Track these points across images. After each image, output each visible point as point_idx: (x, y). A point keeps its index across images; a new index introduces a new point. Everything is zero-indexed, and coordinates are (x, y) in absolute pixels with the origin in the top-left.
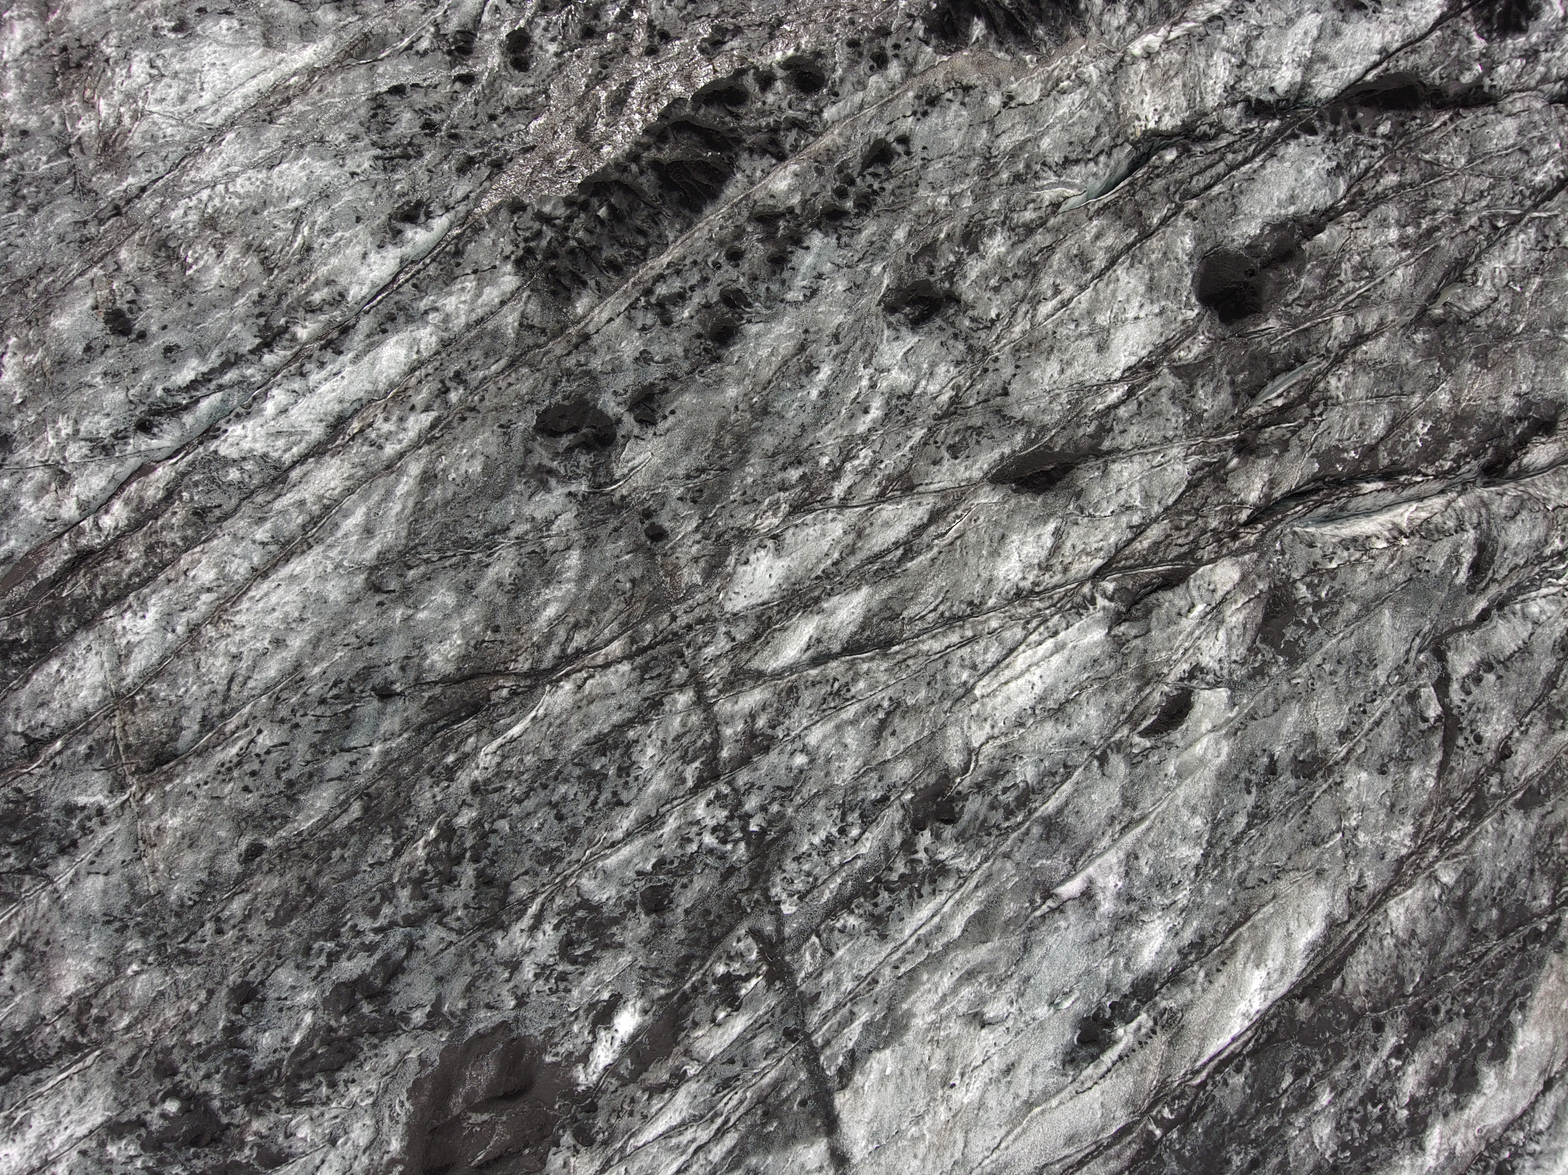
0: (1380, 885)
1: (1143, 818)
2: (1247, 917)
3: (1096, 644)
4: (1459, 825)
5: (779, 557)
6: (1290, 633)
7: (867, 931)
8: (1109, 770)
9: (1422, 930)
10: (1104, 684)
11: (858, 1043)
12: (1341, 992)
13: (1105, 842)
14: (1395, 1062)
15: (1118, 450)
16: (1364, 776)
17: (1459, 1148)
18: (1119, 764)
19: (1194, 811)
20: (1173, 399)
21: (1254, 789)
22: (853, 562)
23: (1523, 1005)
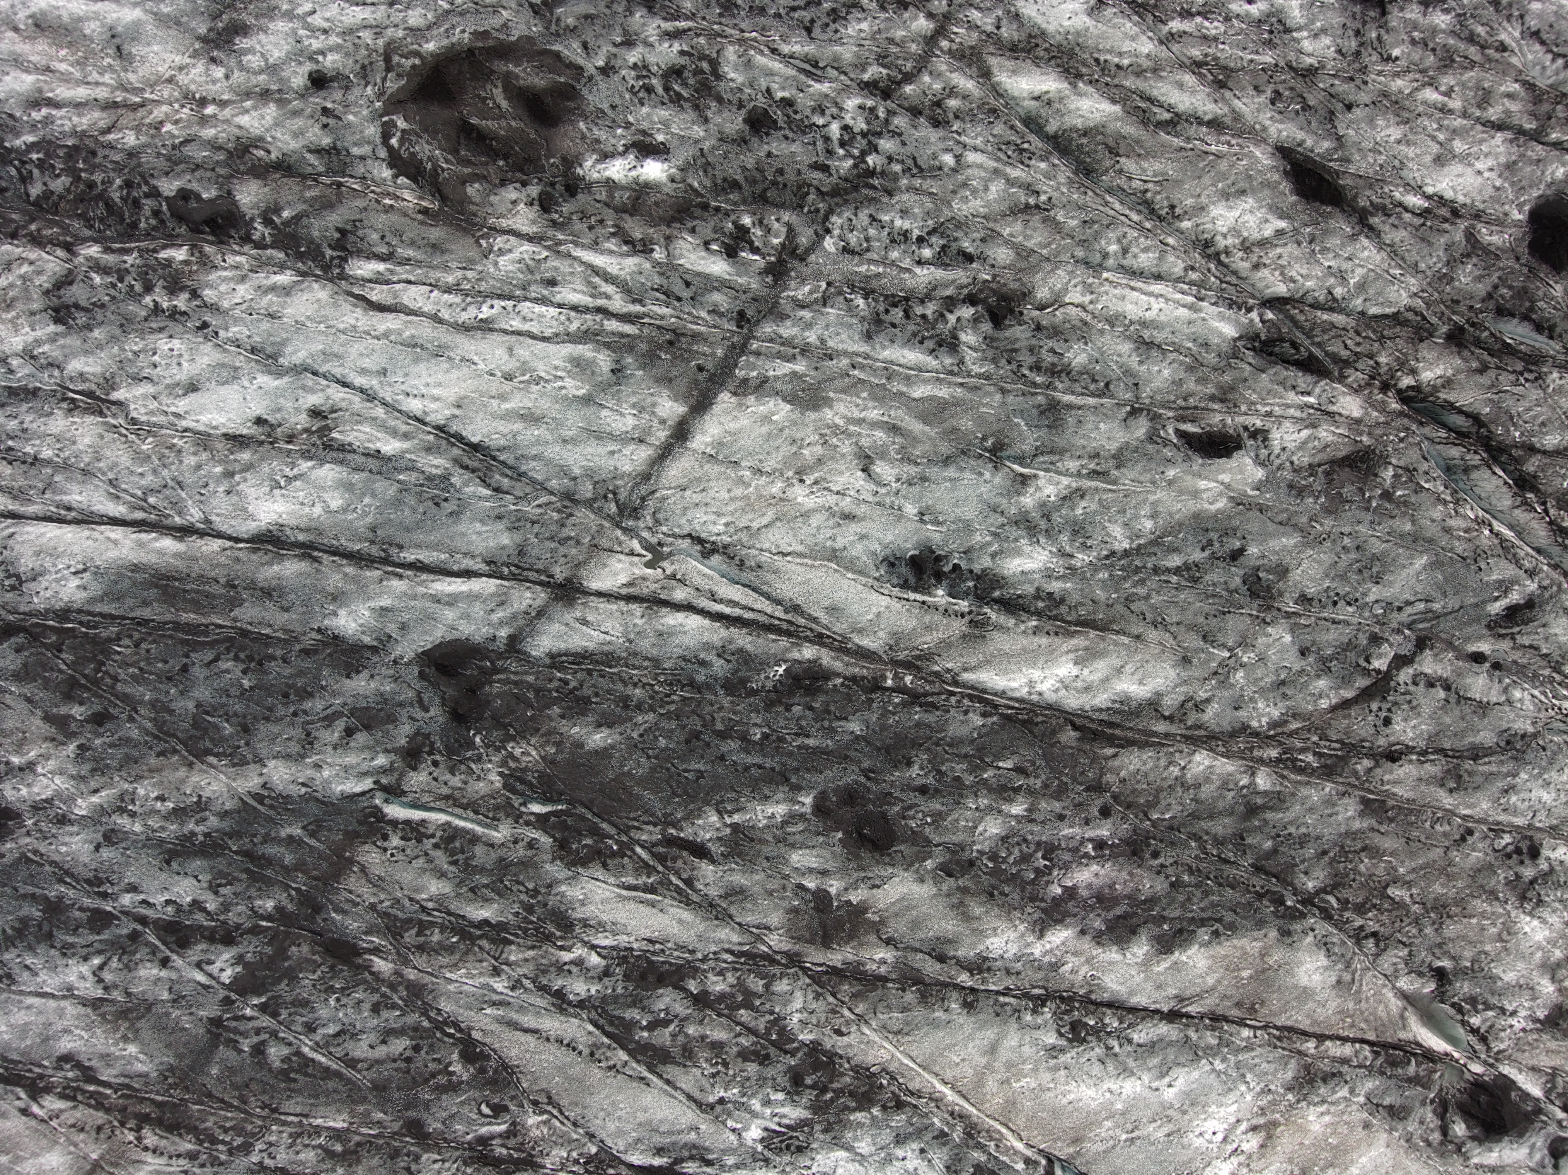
0: (1213, 725)
1: (1117, 482)
2: (1104, 628)
3: (1219, 334)
4: (1310, 758)
6: (1348, 491)
7: (864, 318)
8: (1131, 422)
9: (1206, 791)
10: (1195, 365)
11: (776, 378)
12: (1107, 759)
13: (1073, 465)
14: (1089, 849)
15: (1378, 234)
16: (1288, 638)
17: (1066, 968)
18: (1141, 428)
19: (1154, 516)
20: (1448, 247)
21: (1207, 553)
22: (1130, 82)
23: (1216, 934)
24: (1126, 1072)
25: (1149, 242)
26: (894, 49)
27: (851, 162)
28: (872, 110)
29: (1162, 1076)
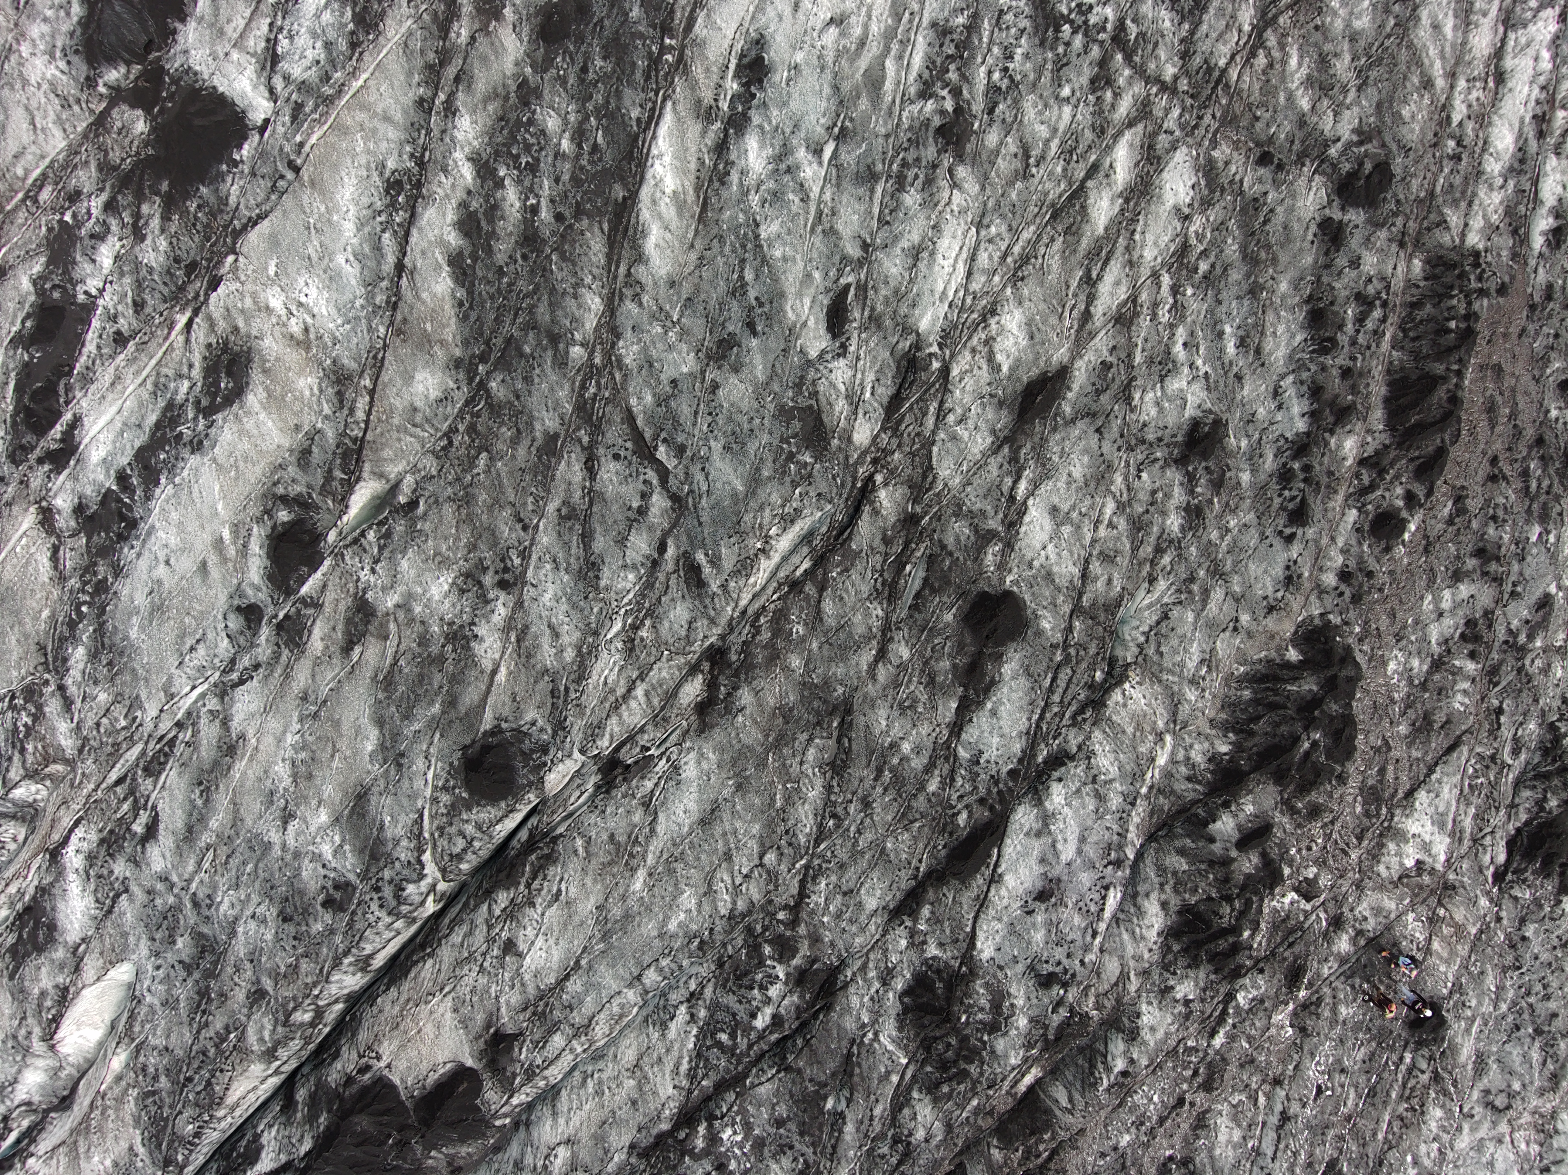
0: (621, 308)
1: (813, 230)
2: (700, 220)
3: (921, 316)
4: (592, 391)
5: (1175, 207)
6: (796, 425)
8: (858, 242)
9: (571, 302)
10: (898, 295)
12: (600, 223)
13: (827, 196)
14: (534, 201)
15: (995, 452)
16: (684, 369)
17: (443, 179)
18: (853, 251)
19: (785, 259)
20: (983, 512)
21: (754, 303)
22: (1122, 242)
23: (461, 304)
24: (361, 224)
25: (996, 259)
26: (1150, 47)
27: (1065, 12)
28: (1104, 29)
29: (355, 255)
